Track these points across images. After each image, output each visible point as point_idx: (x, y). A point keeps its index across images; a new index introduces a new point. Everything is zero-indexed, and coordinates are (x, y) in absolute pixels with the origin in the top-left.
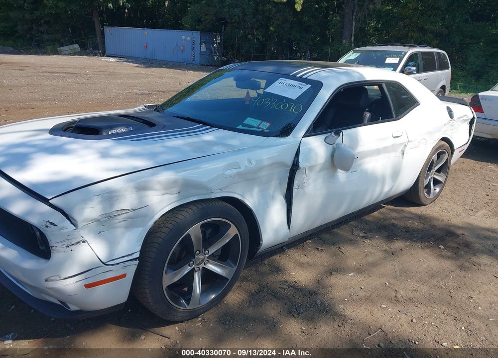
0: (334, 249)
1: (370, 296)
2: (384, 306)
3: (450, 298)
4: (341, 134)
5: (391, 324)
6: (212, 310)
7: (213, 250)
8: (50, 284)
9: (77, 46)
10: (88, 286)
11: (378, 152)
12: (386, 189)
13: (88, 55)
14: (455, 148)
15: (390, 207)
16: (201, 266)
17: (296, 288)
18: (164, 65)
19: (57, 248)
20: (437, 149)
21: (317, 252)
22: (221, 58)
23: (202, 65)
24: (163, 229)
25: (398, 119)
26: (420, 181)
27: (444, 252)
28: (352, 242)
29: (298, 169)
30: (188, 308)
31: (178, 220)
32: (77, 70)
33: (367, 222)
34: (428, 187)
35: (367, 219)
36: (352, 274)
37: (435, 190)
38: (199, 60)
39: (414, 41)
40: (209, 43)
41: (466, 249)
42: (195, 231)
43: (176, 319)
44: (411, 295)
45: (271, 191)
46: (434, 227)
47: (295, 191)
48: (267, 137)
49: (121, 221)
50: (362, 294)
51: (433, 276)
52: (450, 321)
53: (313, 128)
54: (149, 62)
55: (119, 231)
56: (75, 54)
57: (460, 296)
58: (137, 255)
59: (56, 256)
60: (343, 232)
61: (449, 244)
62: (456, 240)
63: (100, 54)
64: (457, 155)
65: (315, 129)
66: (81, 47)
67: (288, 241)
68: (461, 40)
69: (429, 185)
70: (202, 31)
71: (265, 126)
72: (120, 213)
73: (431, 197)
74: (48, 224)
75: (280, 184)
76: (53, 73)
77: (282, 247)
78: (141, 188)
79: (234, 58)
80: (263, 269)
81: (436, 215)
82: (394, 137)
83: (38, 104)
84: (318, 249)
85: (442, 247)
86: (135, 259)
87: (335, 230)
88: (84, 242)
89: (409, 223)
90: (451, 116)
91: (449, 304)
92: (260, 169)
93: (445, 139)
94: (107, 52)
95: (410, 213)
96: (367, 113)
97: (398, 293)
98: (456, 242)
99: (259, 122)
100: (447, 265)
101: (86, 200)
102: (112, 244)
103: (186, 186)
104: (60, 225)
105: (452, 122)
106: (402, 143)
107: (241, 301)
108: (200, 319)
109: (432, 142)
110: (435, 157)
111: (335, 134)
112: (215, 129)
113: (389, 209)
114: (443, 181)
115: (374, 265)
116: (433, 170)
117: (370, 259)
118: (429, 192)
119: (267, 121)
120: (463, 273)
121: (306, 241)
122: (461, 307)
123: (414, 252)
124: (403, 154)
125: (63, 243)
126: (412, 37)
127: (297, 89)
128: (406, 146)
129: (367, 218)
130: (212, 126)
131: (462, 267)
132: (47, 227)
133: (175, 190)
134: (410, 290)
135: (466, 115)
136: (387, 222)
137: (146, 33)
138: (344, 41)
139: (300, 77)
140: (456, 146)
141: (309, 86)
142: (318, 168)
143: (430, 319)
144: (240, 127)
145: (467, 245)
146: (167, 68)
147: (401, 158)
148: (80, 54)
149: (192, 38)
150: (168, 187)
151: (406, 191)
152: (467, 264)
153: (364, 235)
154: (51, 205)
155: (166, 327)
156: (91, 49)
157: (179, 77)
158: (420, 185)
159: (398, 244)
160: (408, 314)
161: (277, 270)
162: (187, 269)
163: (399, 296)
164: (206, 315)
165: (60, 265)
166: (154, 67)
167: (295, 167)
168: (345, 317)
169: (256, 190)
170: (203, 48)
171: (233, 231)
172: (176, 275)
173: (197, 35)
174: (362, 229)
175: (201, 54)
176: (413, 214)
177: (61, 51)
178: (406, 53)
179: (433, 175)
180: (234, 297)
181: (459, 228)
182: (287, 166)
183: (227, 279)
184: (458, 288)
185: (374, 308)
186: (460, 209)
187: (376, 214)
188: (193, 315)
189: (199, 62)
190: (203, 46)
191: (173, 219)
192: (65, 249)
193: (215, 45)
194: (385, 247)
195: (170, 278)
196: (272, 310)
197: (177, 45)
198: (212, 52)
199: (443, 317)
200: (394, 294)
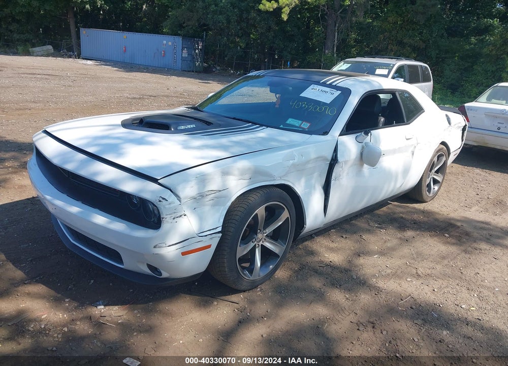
0: (356, 237)
1: (396, 272)
2: (409, 279)
3: (460, 274)
4: (369, 134)
5: (417, 293)
6: (267, 283)
7: (269, 230)
8: (157, 251)
9: (50, 47)
10: (184, 254)
11: (394, 152)
12: (398, 185)
13: (62, 56)
14: (451, 151)
15: (395, 203)
16: (261, 243)
17: (332, 267)
18: (144, 69)
19: (167, 219)
20: (438, 152)
21: (342, 239)
22: (202, 64)
23: (184, 71)
24: (239, 209)
25: (409, 124)
26: (423, 180)
27: (449, 240)
28: (369, 231)
29: (336, 163)
30: (251, 279)
31: (250, 202)
32: (57, 72)
33: (379, 216)
34: (429, 186)
35: (379, 213)
36: (376, 256)
37: (434, 189)
38: (180, 65)
39: (394, 54)
40: (191, 48)
41: (467, 237)
42: (261, 212)
43: (243, 288)
44: (429, 272)
45: (313, 181)
46: (437, 220)
47: (332, 182)
48: (311, 135)
49: (210, 200)
50: (389, 271)
51: (444, 258)
52: (464, 289)
53: (346, 128)
54: (129, 66)
55: (207, 208)
56: (48, 55)
57: (469, 273)
58: (220, 229)
59: (165, 226)
60: (361, 223)
61: (452, 234)
62: (457, 230)
63: (75, 56)
64: (452, 157)
65: (349, 129)
66: (54, 48)
67: (323, 227)
68: (437, 54)
69: (429, 184)
70: (184, 37)
71: (306, 125)
72: (210, 193)
73: (431, 195)
74: (161, 199)
75: (320, 175)
76: (34, 74)
77: (311, 235)
78: (225, 173)
79: (215, 64)
80: (299, 252)
81: (436, 210)
82: (407, 139)
83: (33, 105)
84: (343, 237)
85: (447, 235)
86: (219, 232)
87: (353, 222)
88: (185, 215)
89: (415, 217)
90: (449, 123)
91: (461, 278)
92: (308, 162)
93: (443, 143)
94: (83, 54)
95: (414, 208)
96: (381, 117)
97: (418, 270)
98: (457, 232)
99: (300, 122)
100: (453, 249)
101: (186, 181)
102: (201, 219)
103: (256, 172)
104: (170, 200)
105: (450, 127)
106: (412, 145)
107: (289, 276)
108: (259, 289)
109: (435, 145)
110: (436, 159)
111: (364, 133)
112: (264, 127)
113: (395, 205)
114: (441, 181)
115: (393, 249)
116: (433, 171)
117: (389, 245)
118: (429, 191)
119: (307, 121)
120: (468, 256)
121: (330, 230)
122: (471, 280)
123: (425, 240)
124: (413, 154)
125: (170, 216)
126: (392, 50)
127: (329, 95)
128: (415, 147)
129: (377, 212)
130: (262, 125)
131: (466, 251)
132: (160, 201)
133: (247, 176)
134: (427, 268)
135: (460, 123)
136: (396, 216)
137: (125, 37)
138: (327, 51)
139: (330, 84)
140: (452, 150)
141: (340, 92)
142: (350, 163)
143: (448, 289)
144: (282, 126)
145: (467, 234)
146: (148, 73)
147: (411, 157)
148: (53, 55)
149: (173, 43)
150: (242, 173)
151: (411, 188)
152: (469, 249)
153: (379, 226)
154: (160, 184)
155: (232, 296)
156: (66, 51)
157: (163, 82)
158: (423, 183)
159: (409, 233)
160: (430, 286)
161: (312, 253)
162: (251, 245)
163: (419, 272)
164: (263, 286)
165: (167, 234)
166: (134, 72)
167: (334, 161)
168: (379, 287)
169: (303, 181)
170: (185, 54)
171: (285, 215)
172: (245, 248)
173: (179, 40)
174: (376, 222)
175: (183, 59)
176: (417, 209)
177: (33, 52)
178: (394, 65)
179: (433, 175)
180: (282, 274)
181: (458, 221)
182: (327, 160)
183: (279, 256)
184: (465, 267)
185: (401, 281)
186: (456, 206)
187: (384, 209)
188: (254, 286)
189: (180, 67)
190: (185, 51)
191: (246, 200)
192: (172, 220)
193: (197, 51)
194: (399, 235)
195: (242, 251)
196: (316, 283)
197: (158, 50)
198: (194, 58)
199: (457, 287)
200: (415, 271)
